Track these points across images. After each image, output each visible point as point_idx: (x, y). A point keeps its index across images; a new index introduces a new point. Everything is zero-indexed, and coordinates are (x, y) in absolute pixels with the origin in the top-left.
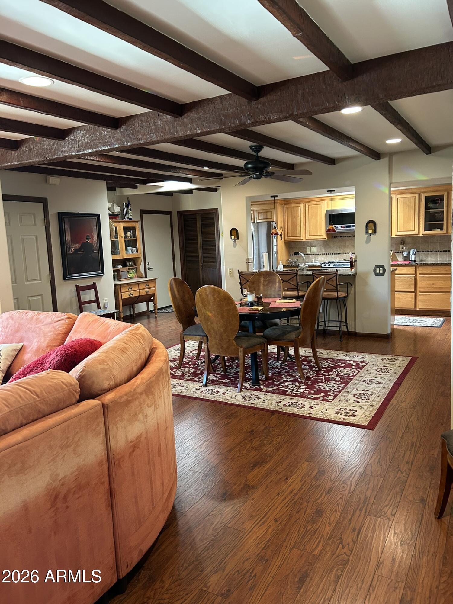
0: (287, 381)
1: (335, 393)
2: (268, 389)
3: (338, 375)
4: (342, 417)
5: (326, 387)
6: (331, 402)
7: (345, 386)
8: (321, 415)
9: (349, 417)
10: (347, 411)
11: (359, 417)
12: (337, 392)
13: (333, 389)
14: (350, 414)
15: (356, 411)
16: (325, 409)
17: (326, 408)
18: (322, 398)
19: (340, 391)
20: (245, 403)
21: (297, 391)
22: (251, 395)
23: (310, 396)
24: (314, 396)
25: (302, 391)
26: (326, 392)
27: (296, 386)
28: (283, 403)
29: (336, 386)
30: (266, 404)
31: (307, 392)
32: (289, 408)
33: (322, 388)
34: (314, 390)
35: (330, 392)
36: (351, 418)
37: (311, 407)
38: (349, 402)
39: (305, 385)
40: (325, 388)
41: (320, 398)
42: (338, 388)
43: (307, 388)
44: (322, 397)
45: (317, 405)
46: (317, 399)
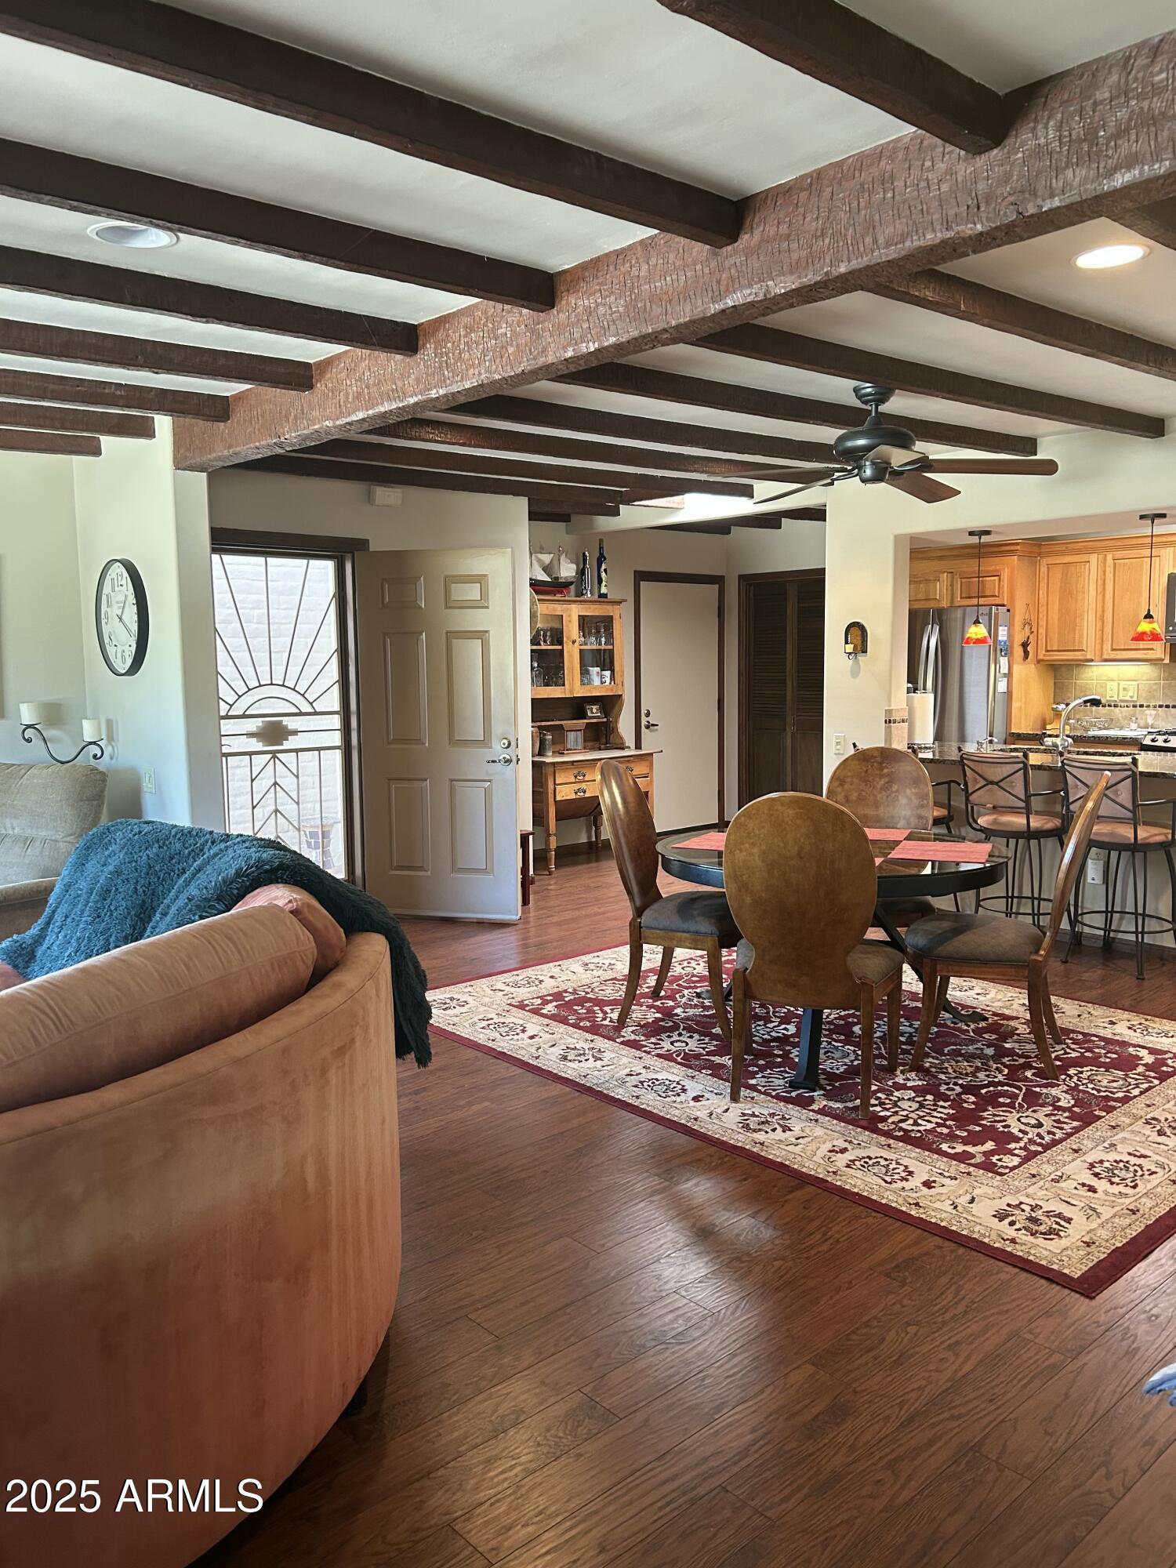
0: (904, 1087)
1: (1033, 1148)
2: (831, 1104)
3: (1072, 1090)
4: (1011, 1232)
5: (1013, 1123)
6: (1002, 1174)
7: (1077, 1130)
8: (944, 1215)
9: (1030, 1238)
10: (1038, 1214)
11: (1064, 1243)
12: (1040, 1144)
13: (1032, 1133)
14: (1042, 1228)
15: (1069, 1220)
16: (968, 1197)
17: (977, 1192)
18: (979, 1159)
19: (1055, 1143)
20: (741, 1139)
21: (916, 1123)
22: (770, 1115)
23: (944, 1147)
24: (960, 1148)
25: (929, 1126)
26: (1004, 1140)
27: (922, 1106)
28: (848, 1156)
29: (1048, 1123)
30: (797, 1149)
31: (945, 1131)
32: (859, 1174)
33: (999, 1125)
34: (971, 1128)
35: (1018, 1140)
36: (1040, 1241)
37: (928, 1184)
38: (1062, 1184)
39: (951, 1107)
40: (1008, 1126)
41: (973, 1156)
42: (1049, 1133)
43: (951, 1117)
44: (985, 1153)
45: (952, 1178)
46: (962, 1158)
